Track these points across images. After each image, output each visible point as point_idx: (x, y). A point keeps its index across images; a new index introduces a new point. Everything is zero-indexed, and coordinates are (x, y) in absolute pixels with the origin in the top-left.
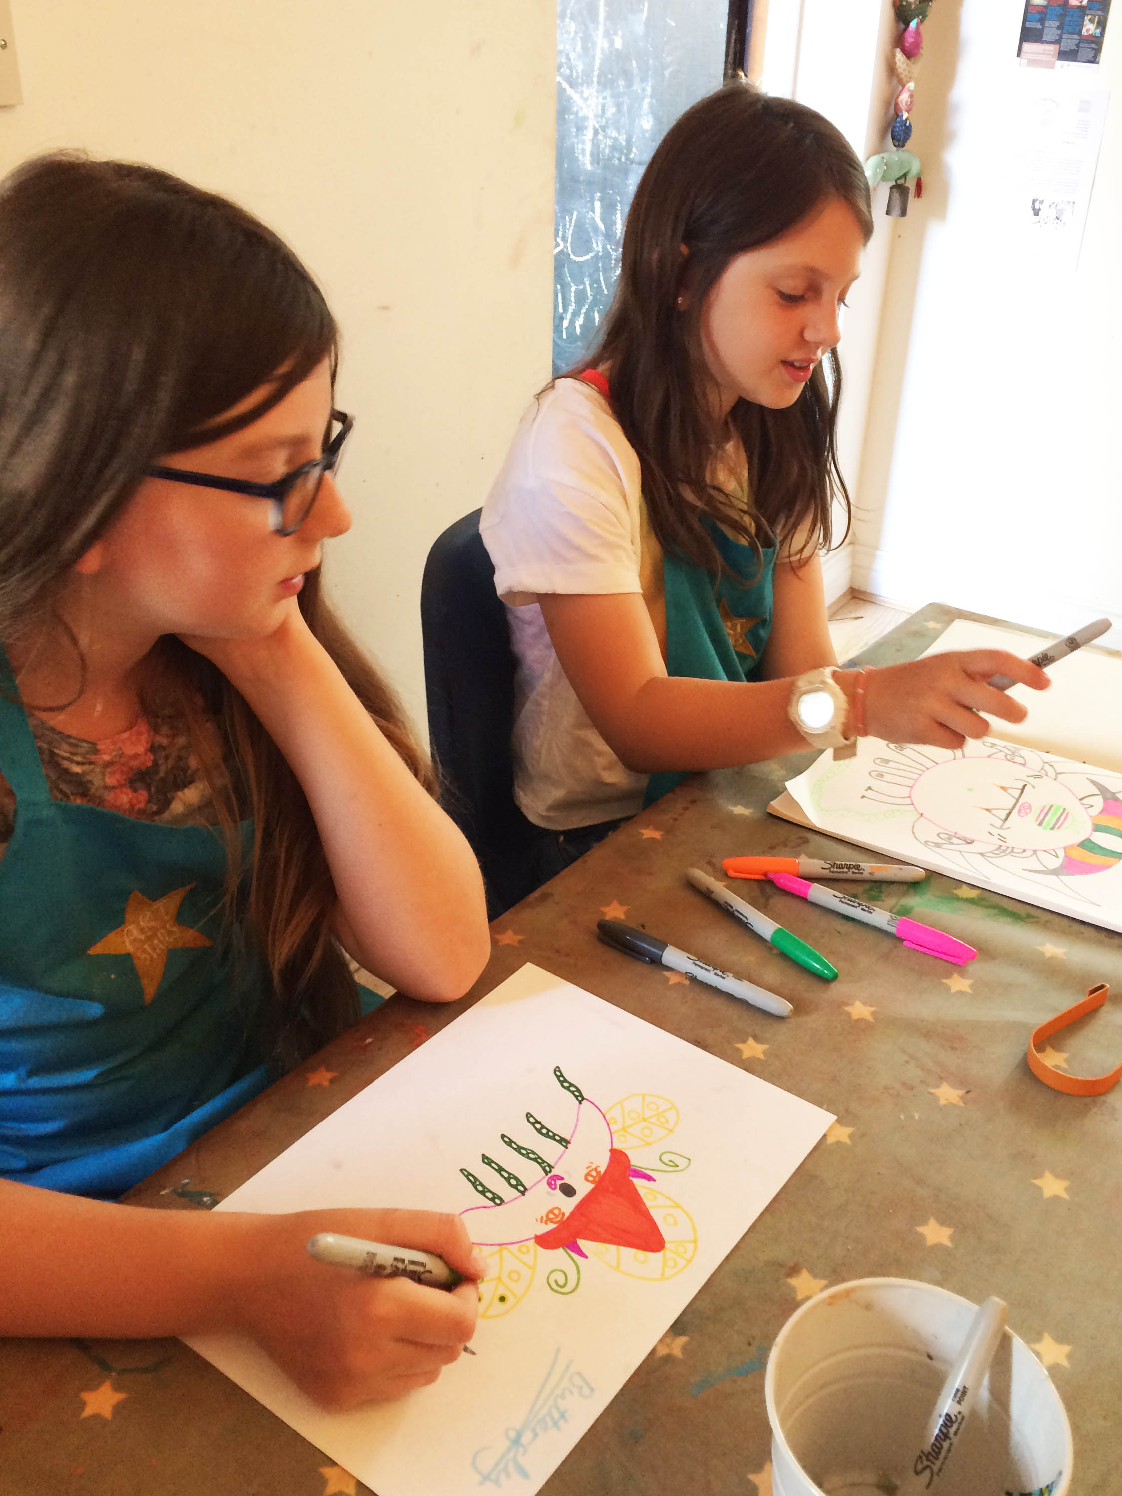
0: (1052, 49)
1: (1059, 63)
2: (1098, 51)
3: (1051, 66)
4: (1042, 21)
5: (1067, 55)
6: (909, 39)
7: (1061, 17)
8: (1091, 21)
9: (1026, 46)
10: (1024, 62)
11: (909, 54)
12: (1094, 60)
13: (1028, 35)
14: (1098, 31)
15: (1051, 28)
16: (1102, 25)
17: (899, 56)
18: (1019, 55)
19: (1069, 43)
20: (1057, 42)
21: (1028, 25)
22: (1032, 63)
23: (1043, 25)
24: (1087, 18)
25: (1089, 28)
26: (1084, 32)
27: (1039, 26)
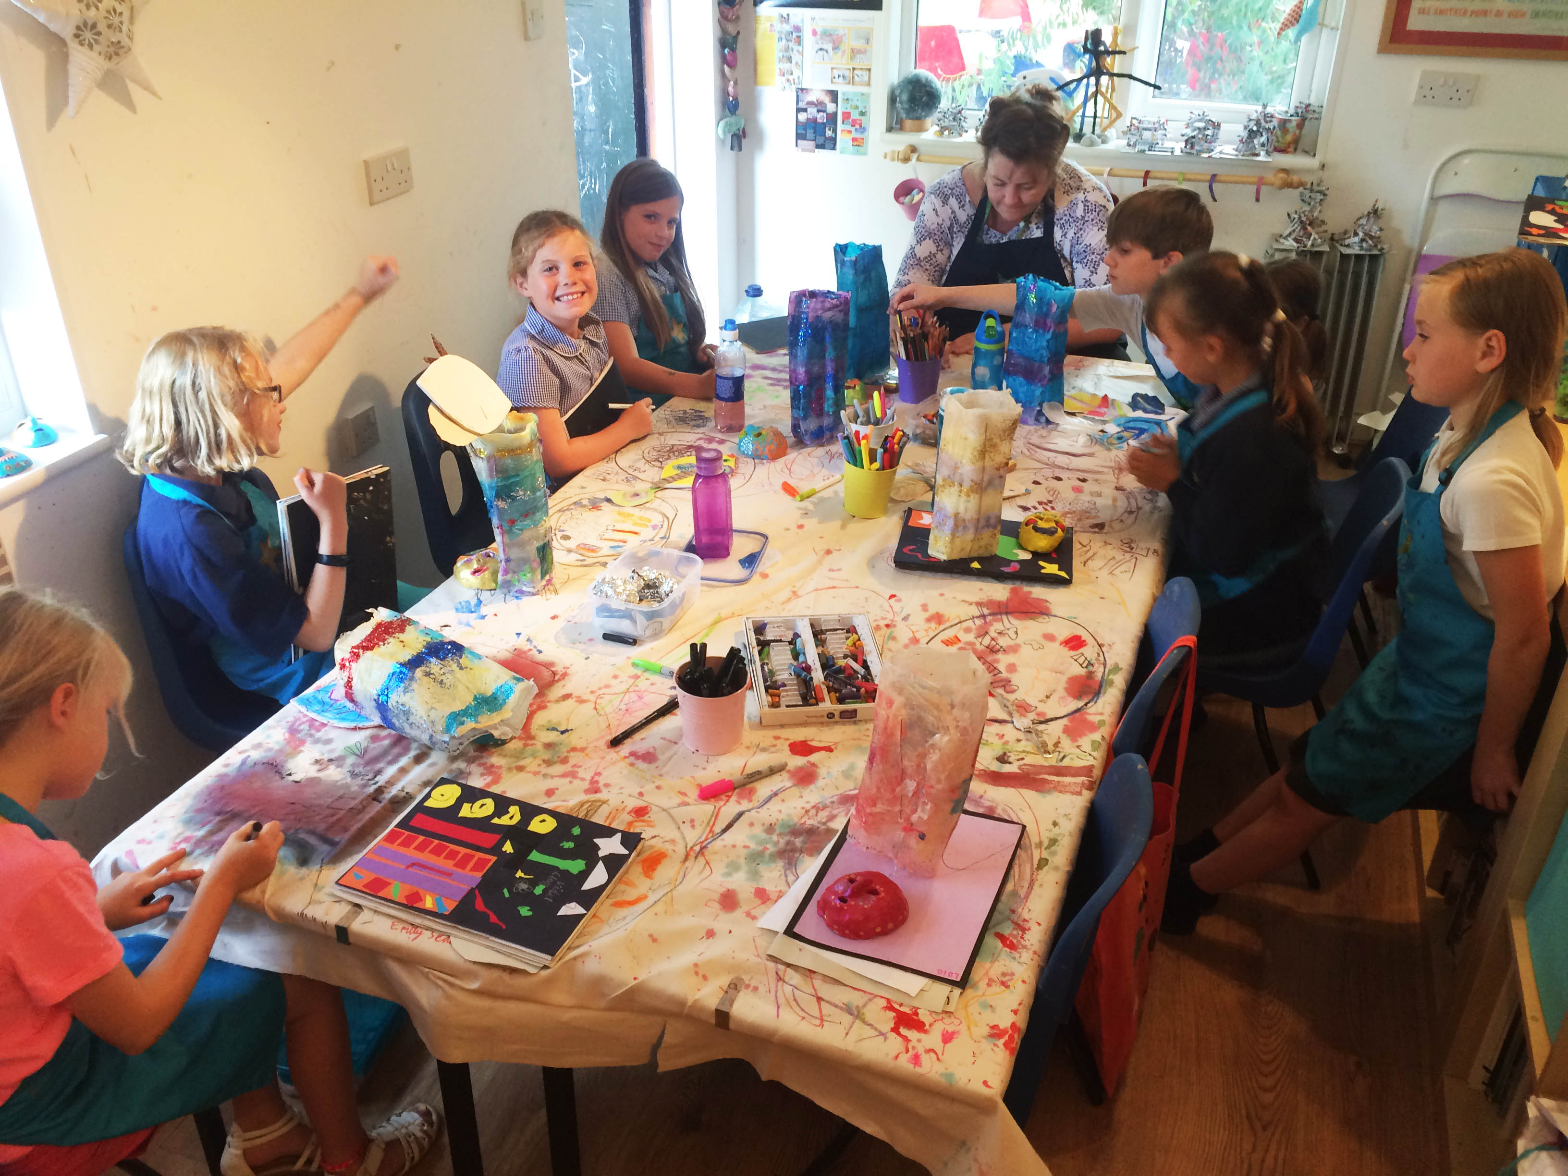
0: (812, 144)
1: (817, 150)
2: (835, 144)
3: (813, 152)
4: (805, 129)
5: (820, 146)
7: (815, 128)
8: (829, 130)
9: (799, 141)
10: (800, 150)
12: (834, 148)
13: (799, 136)
14: (833, 135)
15: (810, 133)
16: (835, 131)
18: (797, 146)
19: (820, 140)
20: (815, 140)
21: (799, 132)
22: (804, 150)
24: (827, 129)
25: (829, 133)
26: (827, 135)
27: (804, 132)
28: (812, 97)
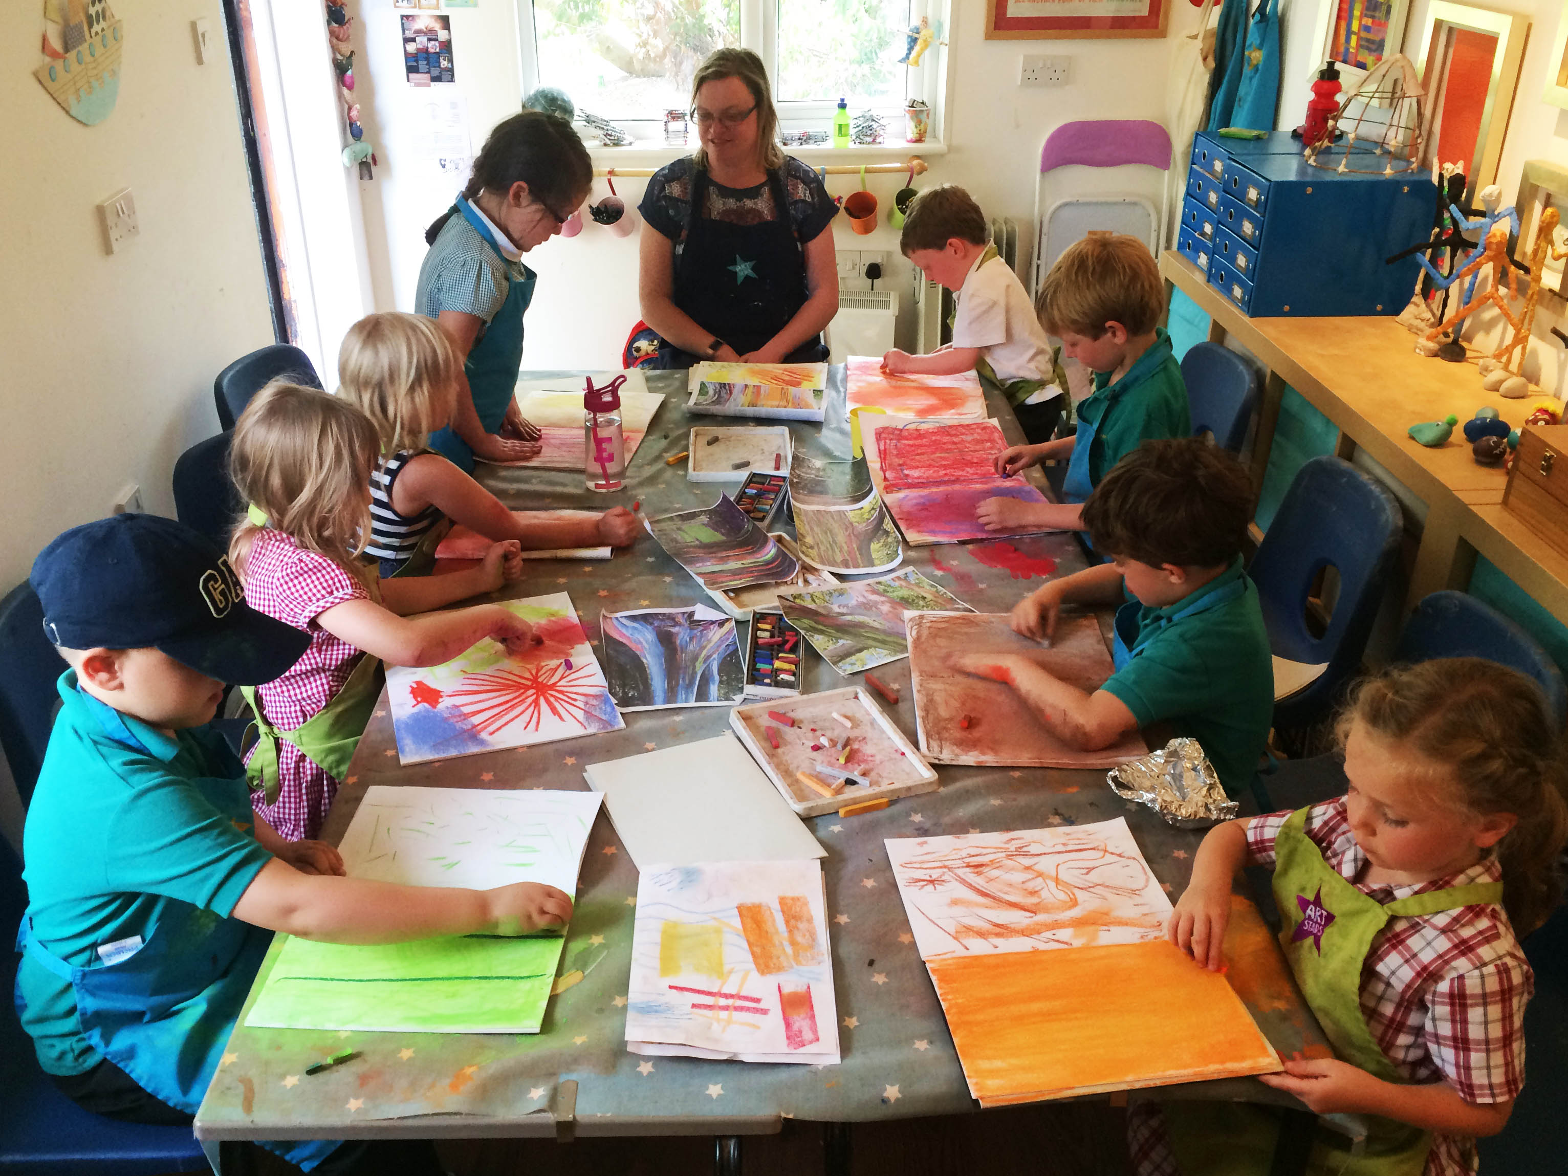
0: (427, 76)
1: (432, 84)
2: (453, 75)
3: (430, 86)
5: (436, 79)
6: (348, 81)
7: (427, 59)
8: (444, 60)
9: (411, 76)
10: (412, 84)
11: (350, 88)
12: (452, 80)
13: (412, 69)
14: (450, 66)
15: (422, 65)
16: (451, 61)
17: (345, 91)
18: (408, 81)
19: (435, 72)
20: (428, 72)
21: (409, 64)
22: (418, 85)
23: (417, 62)
24: (441, 59)
25: (444, 64)
26: (442, 66)
27: (415, 64)
28: (420, 24)
